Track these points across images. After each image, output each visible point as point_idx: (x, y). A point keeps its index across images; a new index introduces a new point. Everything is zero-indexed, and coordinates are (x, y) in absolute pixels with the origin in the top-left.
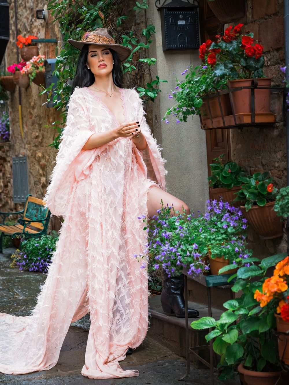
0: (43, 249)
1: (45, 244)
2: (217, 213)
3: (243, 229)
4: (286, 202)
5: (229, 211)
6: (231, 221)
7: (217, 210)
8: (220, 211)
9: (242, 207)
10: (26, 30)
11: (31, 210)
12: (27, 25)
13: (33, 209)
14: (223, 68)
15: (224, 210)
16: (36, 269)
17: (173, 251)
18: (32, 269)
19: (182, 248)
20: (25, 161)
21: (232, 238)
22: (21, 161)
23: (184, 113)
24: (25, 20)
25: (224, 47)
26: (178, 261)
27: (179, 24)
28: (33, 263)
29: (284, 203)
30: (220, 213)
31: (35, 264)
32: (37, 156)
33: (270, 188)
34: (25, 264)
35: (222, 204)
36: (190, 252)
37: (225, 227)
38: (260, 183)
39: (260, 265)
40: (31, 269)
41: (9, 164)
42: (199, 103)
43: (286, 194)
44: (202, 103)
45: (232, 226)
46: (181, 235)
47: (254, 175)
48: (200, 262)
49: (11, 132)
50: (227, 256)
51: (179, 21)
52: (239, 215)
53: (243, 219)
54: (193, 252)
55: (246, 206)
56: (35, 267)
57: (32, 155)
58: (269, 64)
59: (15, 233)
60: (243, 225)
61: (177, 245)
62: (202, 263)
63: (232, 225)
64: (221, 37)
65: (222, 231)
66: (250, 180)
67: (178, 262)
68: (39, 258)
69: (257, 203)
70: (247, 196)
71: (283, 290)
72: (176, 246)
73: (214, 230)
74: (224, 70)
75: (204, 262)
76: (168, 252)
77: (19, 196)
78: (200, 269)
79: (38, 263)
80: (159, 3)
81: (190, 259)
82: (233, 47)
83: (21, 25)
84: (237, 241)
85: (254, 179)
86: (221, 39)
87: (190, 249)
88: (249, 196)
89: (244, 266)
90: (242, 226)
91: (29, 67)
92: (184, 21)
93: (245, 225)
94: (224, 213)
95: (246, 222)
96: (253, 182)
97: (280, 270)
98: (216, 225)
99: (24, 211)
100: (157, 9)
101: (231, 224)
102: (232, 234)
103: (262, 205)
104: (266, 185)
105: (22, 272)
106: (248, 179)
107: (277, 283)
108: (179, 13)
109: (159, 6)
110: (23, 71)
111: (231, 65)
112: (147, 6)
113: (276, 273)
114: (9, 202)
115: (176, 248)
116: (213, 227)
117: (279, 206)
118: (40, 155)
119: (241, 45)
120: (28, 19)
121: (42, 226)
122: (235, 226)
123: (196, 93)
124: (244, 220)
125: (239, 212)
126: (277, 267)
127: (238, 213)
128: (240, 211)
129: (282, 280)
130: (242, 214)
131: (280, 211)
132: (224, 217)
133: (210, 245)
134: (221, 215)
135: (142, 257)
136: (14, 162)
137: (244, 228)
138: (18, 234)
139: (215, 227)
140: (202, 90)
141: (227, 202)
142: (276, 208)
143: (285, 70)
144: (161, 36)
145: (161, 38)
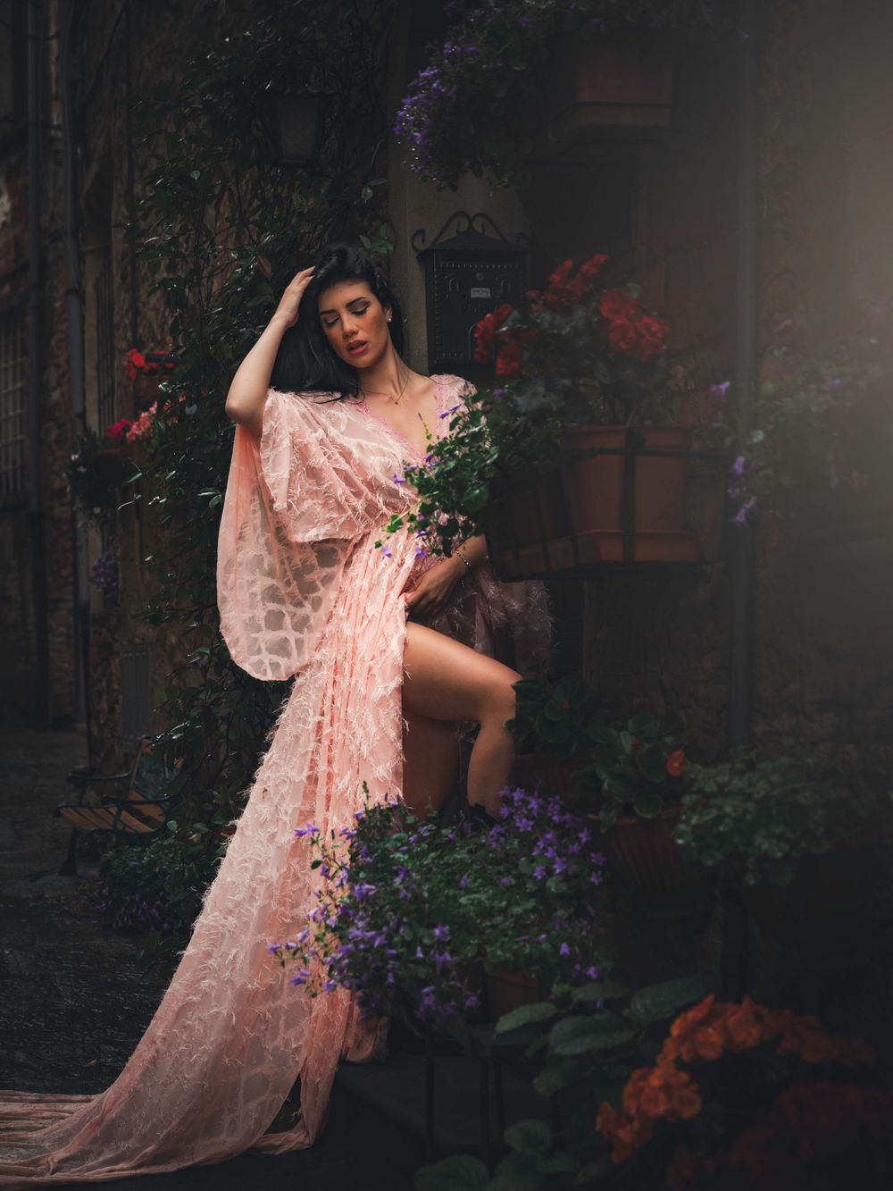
0: (148, 876)
1: (152, 863)
2: (521, 830)
3: (593, 883)
4: (711, 816)
5: (556, 826)
6: (557, 859)
7: (521, 822)
8: (531, 823)
9: (591, 816)
10: (154, 338)
11: (144, 774)
12: (155, 326)
13: (150, 771)
14: (541, 389)
15: (541, 822)
16: (130, 923)
17: (376, 944)
18: (120, 924)
19: (403, 937)
20: (144, 654)
21: (556, 910)
22: (138, 654)
23: (442, 530)
24: (151, 314)
25: (546, 325)
26: (390, 975)
27: (472, 296)
28: (123, 909)
29: (706, 818)
30: (529, 829)
31: (127, 912)
32: (168, 643)
33: (676, 765)
34: (104, 909)
35: (538, 803)
36: (426, 950)
37: (538, 875)
38: (647, 746)
39: (626, 1012)
40: (117, 924)
41: (117, 660)
42: (478, 498)
43: (715, 789)
44: (485, 497)
45: (560, 874)
46: (401, 896)
47: (630, 722)
48: (453, 983)
49: (120, 584)
50: (537, 967)
51: (475, 289)
52: (584, 840)
53: (593, 855)
54: (432, 952)
55: (602, 815)
56: (128, 919)
57: (157, 641)
58: (689, 388)
59: (93, 828)
60: (593, 873)
61: (388, 925)
62: (459, 985)
63: (558, 871)
64: (543, 298)
65: (530, 886)
66: (619, 737)
67: (391, 980)
68: (137, 897)
69: (636, 809)
70: (606, 785)
71: (688, 1113)
72: (385, 929)
73: (508, 880)
74: (544, 396)
75: (466, 981)
76: (362, 946)
77: (132, 737)
78: (453, 1003)
79: (134, 911)
80: (423, 241)
81: (422, 972)
82: (573, 324)
83: (144, 328)
84: (569, 919)
85: (632, 734)
86: (541, 302)
87: (427, 941)
88: (609, 785)
89: (575, 1013)
90: (590, 875)
91: (144, 425)
92: (488, 290)
93: (599, 873)
94: (544, 832)
95: (601, 864)
96: (627, 741)
97: (683, 1038)
98: (516, 865)
99: (130, 775)
100: (416, 255)
101: (555, 866)
102: (560, 896)
103: (649, 816)
104: (665, 754)
105: (97, 928)
106: (613, 731)
107: (666, 1088)
108: (473, 266)
109: (421, 247)
110: (133, 434)
111: (567, 382)
112: (391, 248)
113: (670, 1050)
114: (116, 748)
115: (383, 936)
116: (508, 871)
117: (689, 829)
118: (173, 640)
119: (596, 319)
120: (157, 310)
121: (160, 815)
122: (570, 873)
123: (474, 471)
124: (596, 858)
125: (582, 831)
126: (675, 1030)
127: (581, 835)
128: (585, 830)
129: (684, 1077)
130: (590, 839)
131: (693, 845)
132: (541, 844)
133: (489, 931)
134: (533, 837)
135: (292, 951)
136: (126, 655)
137: (597, 882)
138: (101, 832)
139: (514, 872)
140: (488, 462)
141: (557, 798)
142: (681, 837)
143: (723, 392)
144: (425, 328)
145: (425, 333)
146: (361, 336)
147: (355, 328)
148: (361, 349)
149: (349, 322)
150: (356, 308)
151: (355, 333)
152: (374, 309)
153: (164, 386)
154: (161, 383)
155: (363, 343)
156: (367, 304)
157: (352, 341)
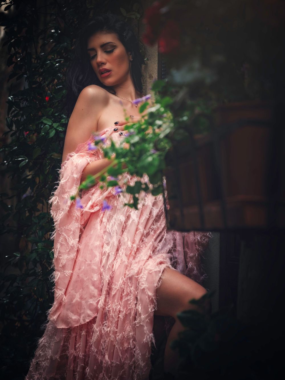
144: (157, 64)
145: (157, 68)
146: (107, 66)
147: (104, 61)
148: (106, 74)
149: (101, 57)
150: (108, 49)
151: (103, 64)
152: (119, 50)
153: (11, 98)
154: (10, 96)
155: (108, 71)
156: (114, 47)
157: (101, 69)
